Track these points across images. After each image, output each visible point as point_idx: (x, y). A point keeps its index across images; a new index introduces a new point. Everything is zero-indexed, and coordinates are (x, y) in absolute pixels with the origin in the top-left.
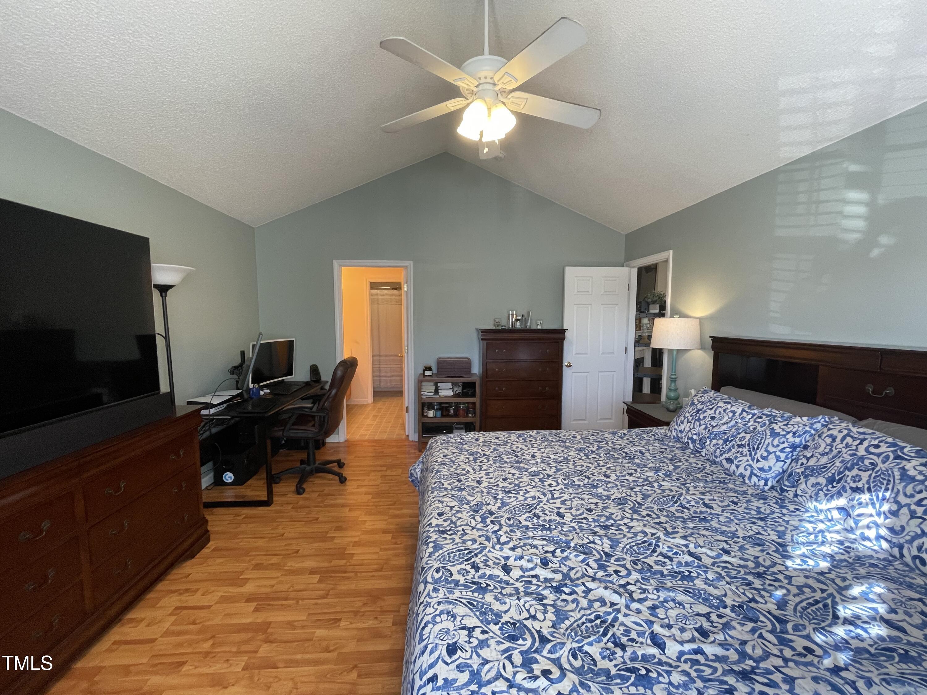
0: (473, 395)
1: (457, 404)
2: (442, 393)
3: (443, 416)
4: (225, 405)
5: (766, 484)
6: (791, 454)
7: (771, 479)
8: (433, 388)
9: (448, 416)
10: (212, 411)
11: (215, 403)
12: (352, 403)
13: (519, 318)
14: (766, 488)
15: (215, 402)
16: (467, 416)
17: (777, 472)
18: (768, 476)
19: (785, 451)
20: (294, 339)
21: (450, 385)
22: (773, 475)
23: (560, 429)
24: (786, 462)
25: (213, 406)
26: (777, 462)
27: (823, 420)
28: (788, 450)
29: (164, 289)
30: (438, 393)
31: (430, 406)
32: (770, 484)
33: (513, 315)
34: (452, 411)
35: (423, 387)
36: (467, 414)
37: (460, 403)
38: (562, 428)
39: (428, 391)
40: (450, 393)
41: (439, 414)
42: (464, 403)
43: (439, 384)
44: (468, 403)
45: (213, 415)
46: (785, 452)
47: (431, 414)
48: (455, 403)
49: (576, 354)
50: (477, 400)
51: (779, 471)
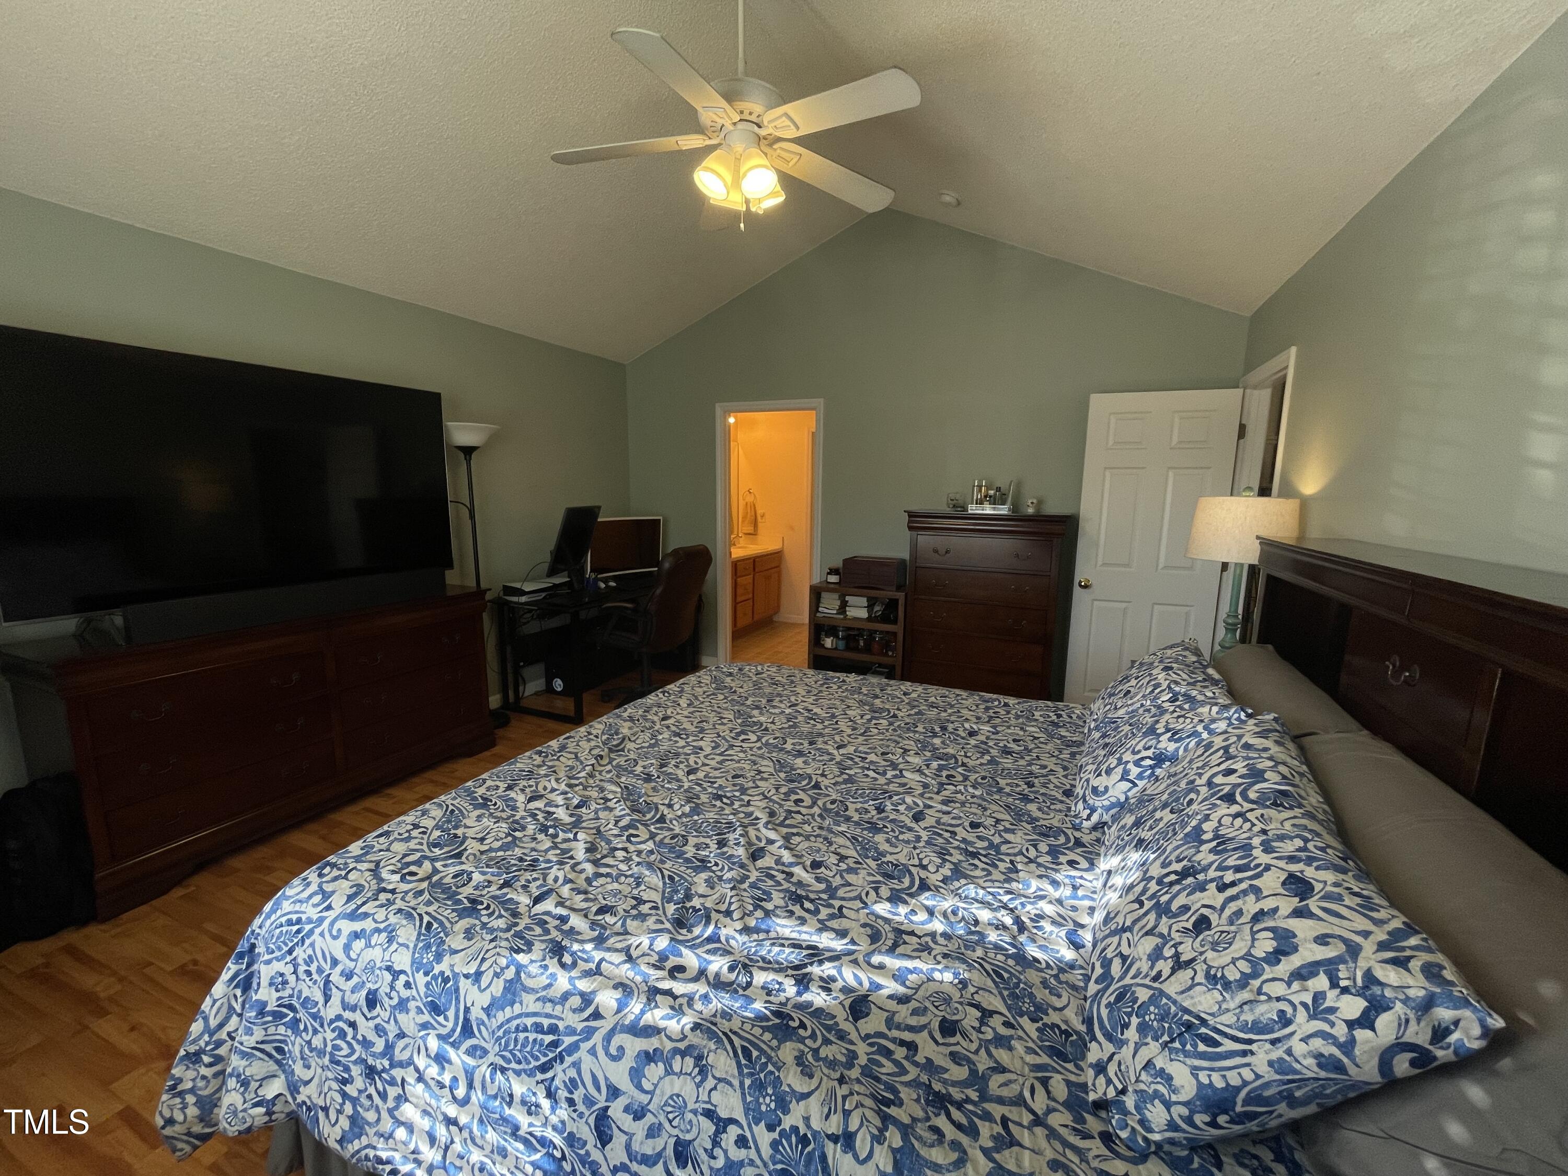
0: (895, 622)
1: (872, 633)
2: (852, 612)
3: (848, 648)
4: (544, 595)
5: (1089, 818)
6: (1150, 771)
7: (1099, 811)
8: (837, 603)
9: (856, 649)
10: (523, 599)
11: (527, 590)
12: (781, 620)
13: (991, 492)
14: (1086, 824)
15: (528, 587)
16: (886, 655)
17: (1113, 800)
18: (1098, 804)
19: (1143, 763)
20: (661, 518)
21: (863, 601)
22: (1106, 803)
23: (1061, 699)
24: (1135, 785)
25: (523, 593)
26: (1120, 780)
27: (1236, 715)
28: (1148, 762)
29: (468, 451)
30: (845, 611)
31: (832, 631)
32: (1095, 818)
33: (980, 487)
34: (862, 643)
35: (822, 600)
36: (887, 652)
37: (876, 631)
38: (1065, 699)
39: (829, 606)
40: (863, 614)
41: (841, 645)
42: (881, 632)
43: (847, 598)
44: (887, 632)
45: (522, 604)
46: (1140, 766)
47: (828, 642)
48: (869, 630)
49: (1104, 564)
50: (898, 628)
51: (1119, 799)
